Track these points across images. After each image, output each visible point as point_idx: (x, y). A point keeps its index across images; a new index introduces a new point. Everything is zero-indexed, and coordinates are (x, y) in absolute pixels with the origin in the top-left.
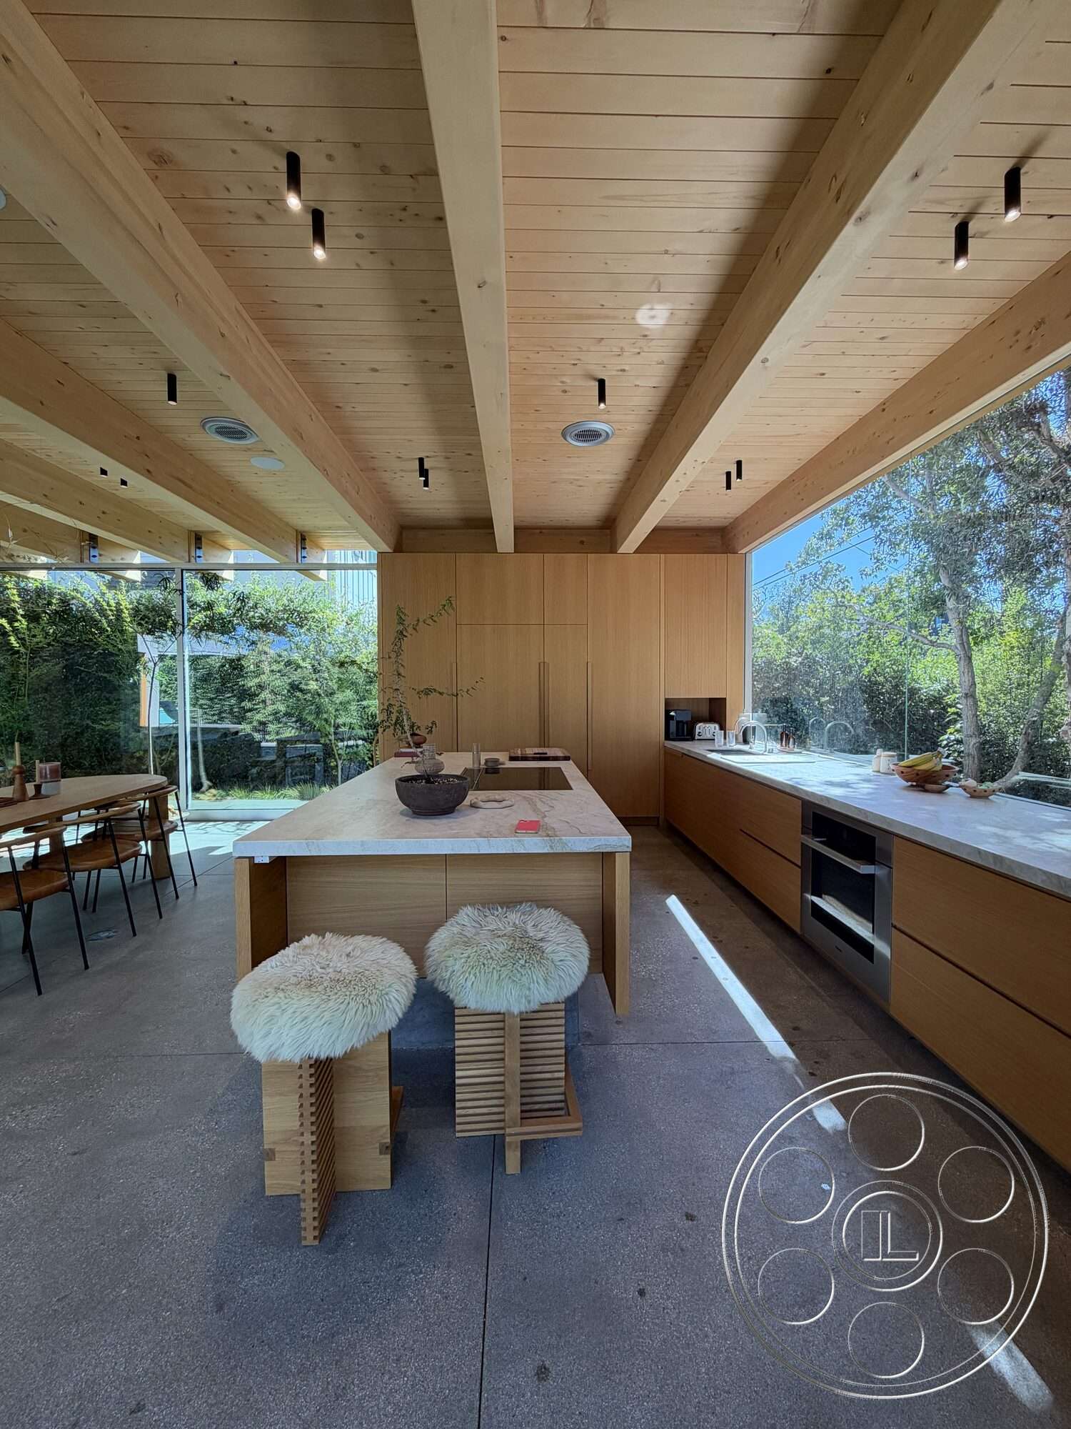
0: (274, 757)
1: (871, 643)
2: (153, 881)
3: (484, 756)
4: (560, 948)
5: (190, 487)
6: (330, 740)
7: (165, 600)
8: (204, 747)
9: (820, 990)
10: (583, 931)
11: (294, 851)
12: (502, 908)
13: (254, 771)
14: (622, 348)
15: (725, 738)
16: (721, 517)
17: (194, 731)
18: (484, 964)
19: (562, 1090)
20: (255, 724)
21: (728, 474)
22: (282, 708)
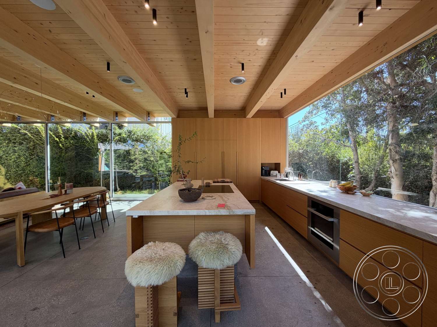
0: (139, 181)
1: (325, 146)
2: (101, 220)
3: (205, 181)
4: (233, 247)
5: (114, 98)
6: (157, 176)
7: (106, 132)
8: (118, 177)
9: (315, 258)
10: (240, 241)
11: (145, 214)
12: (213, 233)
13: (133, 185)
14: (250, 53)
15: (280, 175)
16: (278, 107)
17: (115, 172)
18: (208, 253)
19: (233, 293)
20: (134, 170)
21: (282, 93)
22: (142, 165)
